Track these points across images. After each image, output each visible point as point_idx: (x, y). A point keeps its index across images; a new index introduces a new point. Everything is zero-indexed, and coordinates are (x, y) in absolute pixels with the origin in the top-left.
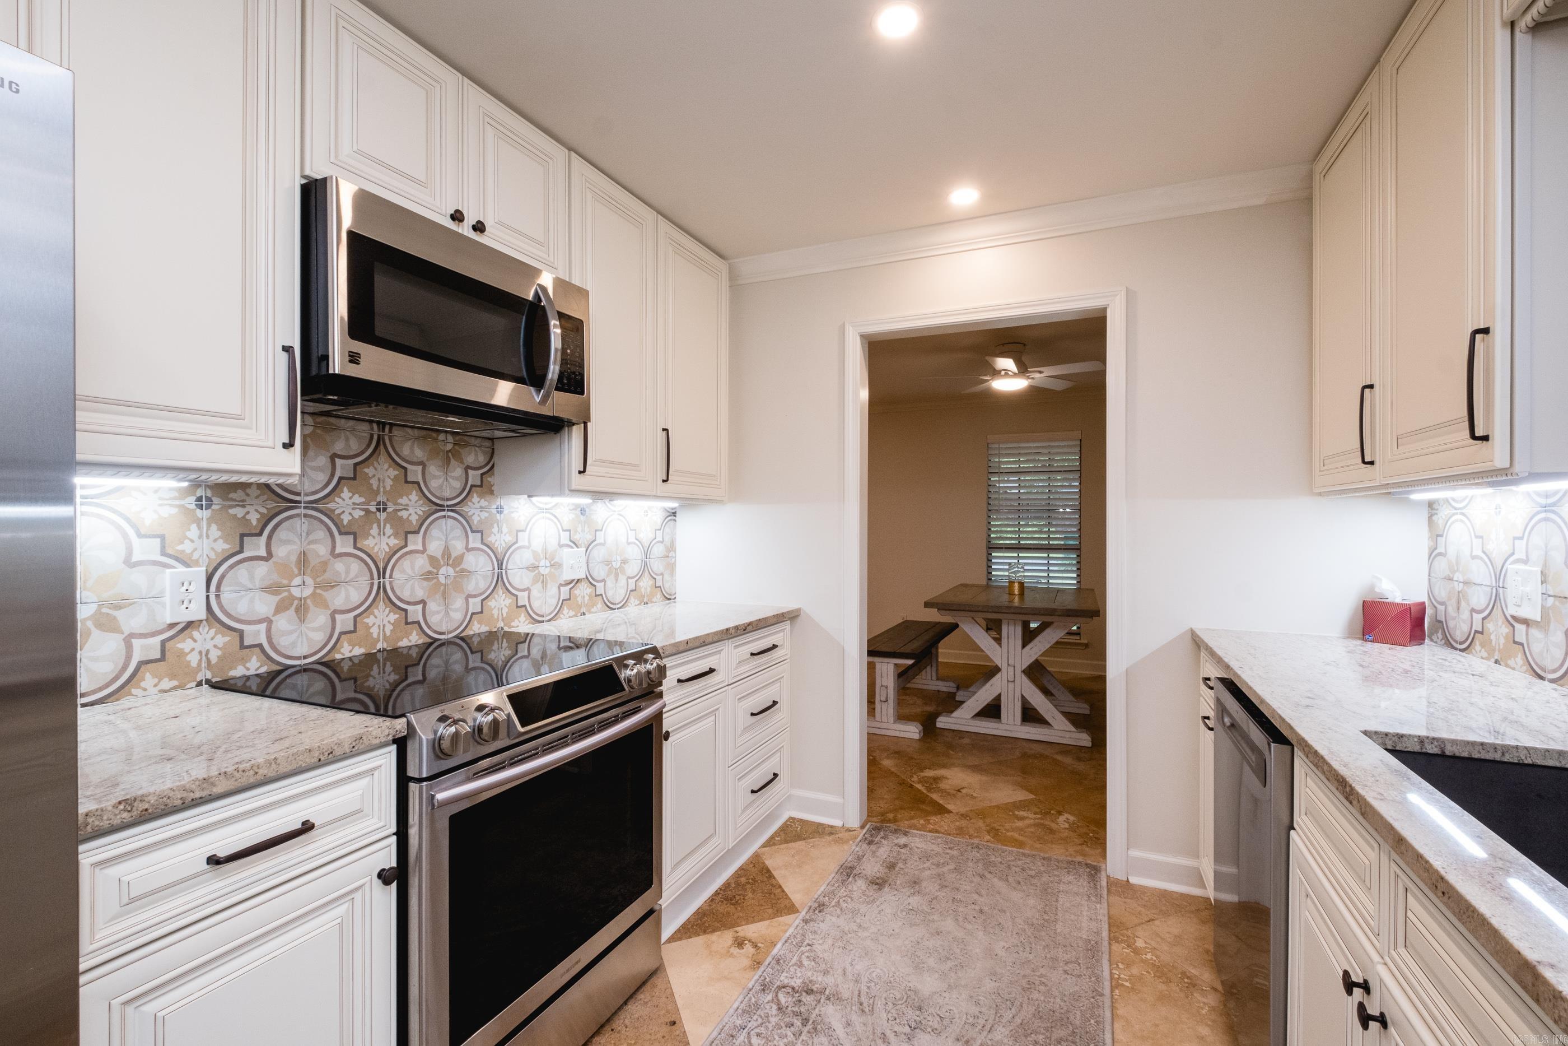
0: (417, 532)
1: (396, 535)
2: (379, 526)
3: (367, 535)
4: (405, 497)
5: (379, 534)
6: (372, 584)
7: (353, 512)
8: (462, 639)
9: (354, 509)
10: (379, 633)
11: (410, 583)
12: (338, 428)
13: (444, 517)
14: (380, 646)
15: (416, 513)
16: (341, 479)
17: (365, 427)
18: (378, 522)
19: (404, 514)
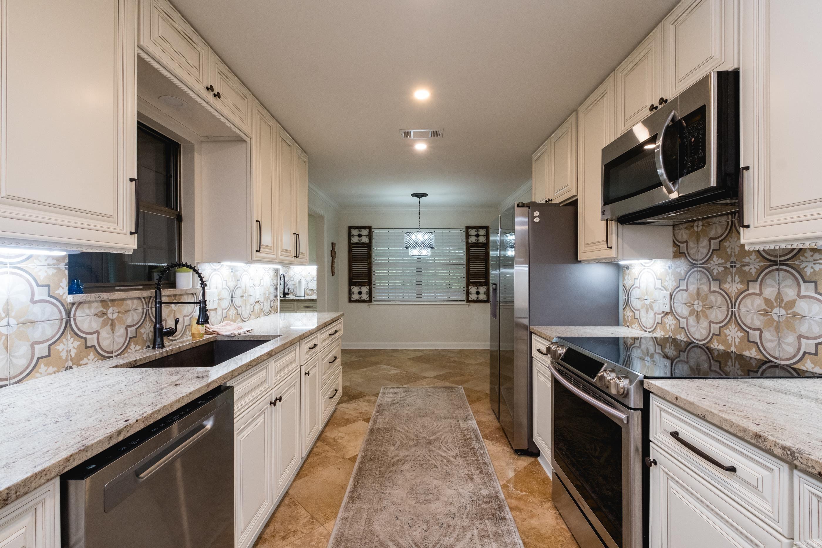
0: (756, 281)
1: (741, 282)
2: (732, 276)
3: (725, 282)
4: (747, 258)
5: (732, 281)
6: (728, 311)
7: (719, 268)
8: (794, 369)
9: (719, 266)
10: (732, 341)
11: (751, 315)
12: (712, 224)
13: (777, 270)
14: (732, 349)
15: (755, 267)
16: (713, 250)
17: (724, 219)
18: (731, 273)
19: (747, 269)
